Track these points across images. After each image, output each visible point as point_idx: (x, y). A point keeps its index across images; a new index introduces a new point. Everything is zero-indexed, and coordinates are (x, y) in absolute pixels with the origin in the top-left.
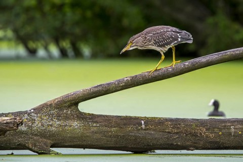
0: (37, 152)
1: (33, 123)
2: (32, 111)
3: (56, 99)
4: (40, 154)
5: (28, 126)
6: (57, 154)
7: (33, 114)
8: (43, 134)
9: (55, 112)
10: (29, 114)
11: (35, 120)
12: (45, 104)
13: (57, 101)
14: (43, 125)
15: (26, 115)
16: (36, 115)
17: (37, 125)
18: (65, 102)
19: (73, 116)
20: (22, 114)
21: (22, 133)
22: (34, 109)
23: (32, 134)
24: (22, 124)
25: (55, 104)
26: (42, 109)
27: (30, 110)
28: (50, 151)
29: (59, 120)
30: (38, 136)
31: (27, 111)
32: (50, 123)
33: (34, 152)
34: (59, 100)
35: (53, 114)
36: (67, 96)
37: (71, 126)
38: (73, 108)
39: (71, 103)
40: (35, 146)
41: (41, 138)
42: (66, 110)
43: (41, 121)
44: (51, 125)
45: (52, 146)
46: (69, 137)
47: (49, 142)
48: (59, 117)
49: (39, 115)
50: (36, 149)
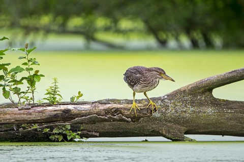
0: (171, 139)
1: (166, 110)
2: (166, 97)
3: (189, 85)
4: (174, 140)
5: (161, 112)
6: (191, 141)
7: (166, 100)
8: (177, 121)
9: (188, 98)
10: (162, 101)
11: (168, 106)
12: (179, 90)
13: (190, 87)
14: (176, 112)
15: (159, 101)
16: (169, 101)
17: (171, 111)
18: (199, 89)
19: (208, 102)
20: (155, 100)
21: (156, 119)
22: (168, 96)
23: (166, 121)
24: (156, 111)
25: (189, 90)
26: (175, 96)
27: (164, 97)
28: (184, 138)
29: (193, 106)
30: (172, 122)
31: (160, 97)
32: (184, 110)
33: (168, 138)
34: (193, 86)
35: (186, 101)
36: (201, 82)
37: (205, 112)
38: (207, 94)
39: (205, 89)
40: (168, 133)
41: (175, 124)
42: (200, 96)
43: (175, 107)
44: (185, 112)
45: (186, 133)
46: (204, 123)
47: (183, 129)
48: (192, 103)
49: (172, 101)
50: (170, 136)
